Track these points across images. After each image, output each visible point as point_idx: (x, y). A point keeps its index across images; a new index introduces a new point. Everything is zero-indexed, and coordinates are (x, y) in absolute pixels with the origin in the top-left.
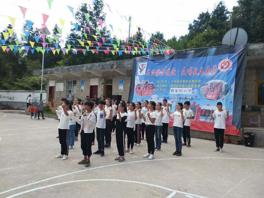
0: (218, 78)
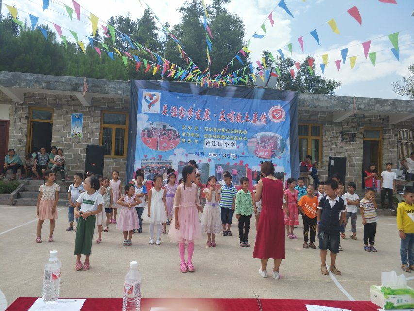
0: (270, 130)
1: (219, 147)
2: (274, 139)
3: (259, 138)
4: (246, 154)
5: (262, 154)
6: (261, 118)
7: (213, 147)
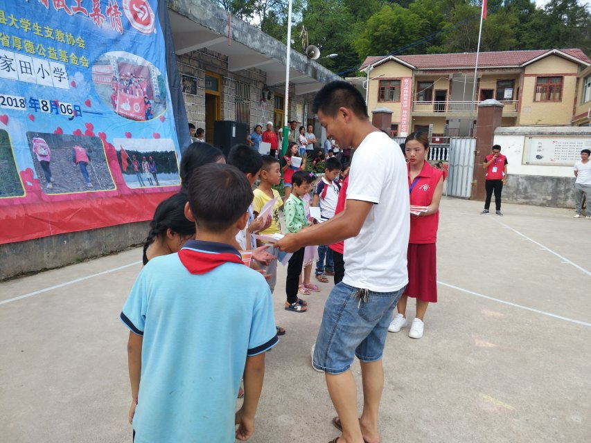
2: (144, 74)
3: (114, 66)
4: (95, 106)
5: (126, 107)
6: (109, 11)
7: (5, 74)
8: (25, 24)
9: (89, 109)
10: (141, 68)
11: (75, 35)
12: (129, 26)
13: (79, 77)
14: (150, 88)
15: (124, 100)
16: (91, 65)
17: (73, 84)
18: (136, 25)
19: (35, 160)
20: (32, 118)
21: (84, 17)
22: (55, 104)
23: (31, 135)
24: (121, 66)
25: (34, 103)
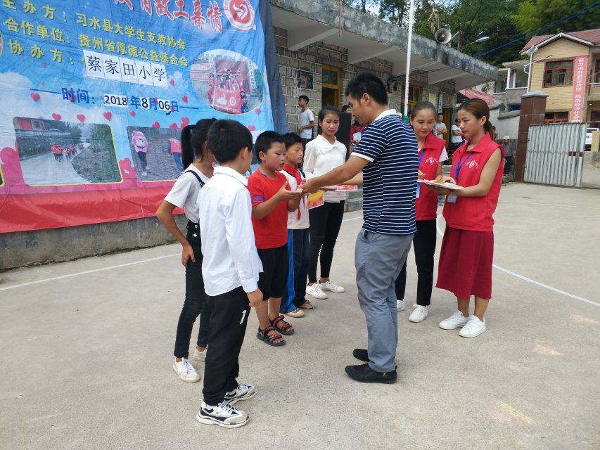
1: (127, 79)
2: (241, 69)
3: (212, 64)
4: (192, 102)
5: (222, 101)
6: (210, 13)
7: (110, 76)
8: (130, 30)
9: (185, 104)
10: (238, 63)
11: (176, 39)
12: (229, 24)
13: (178, 76)
14: (246, 83)
15: (220, 95)
16: (190, 64)
17: (172, 82)
18: (236, 24)
19: (133, 151)
20: (133, 114)
21: (185, 21)
22: (154, 101)
23: (131, 129)
24: (219, 63)
25: (135, 101)
